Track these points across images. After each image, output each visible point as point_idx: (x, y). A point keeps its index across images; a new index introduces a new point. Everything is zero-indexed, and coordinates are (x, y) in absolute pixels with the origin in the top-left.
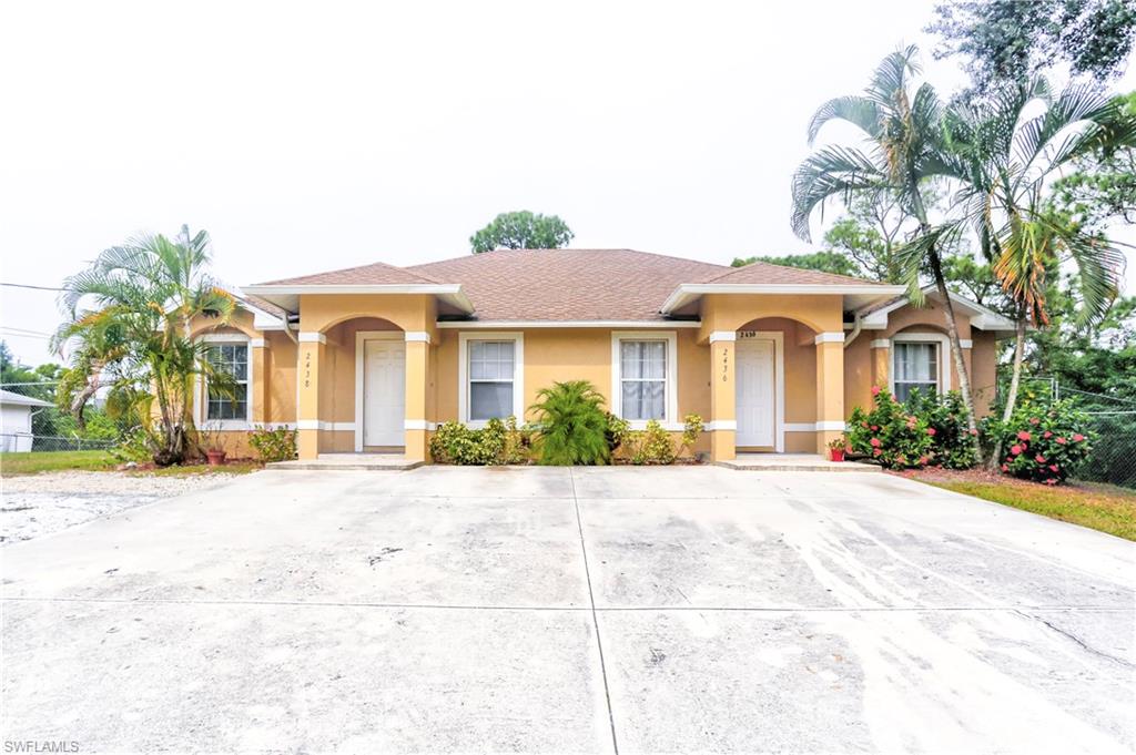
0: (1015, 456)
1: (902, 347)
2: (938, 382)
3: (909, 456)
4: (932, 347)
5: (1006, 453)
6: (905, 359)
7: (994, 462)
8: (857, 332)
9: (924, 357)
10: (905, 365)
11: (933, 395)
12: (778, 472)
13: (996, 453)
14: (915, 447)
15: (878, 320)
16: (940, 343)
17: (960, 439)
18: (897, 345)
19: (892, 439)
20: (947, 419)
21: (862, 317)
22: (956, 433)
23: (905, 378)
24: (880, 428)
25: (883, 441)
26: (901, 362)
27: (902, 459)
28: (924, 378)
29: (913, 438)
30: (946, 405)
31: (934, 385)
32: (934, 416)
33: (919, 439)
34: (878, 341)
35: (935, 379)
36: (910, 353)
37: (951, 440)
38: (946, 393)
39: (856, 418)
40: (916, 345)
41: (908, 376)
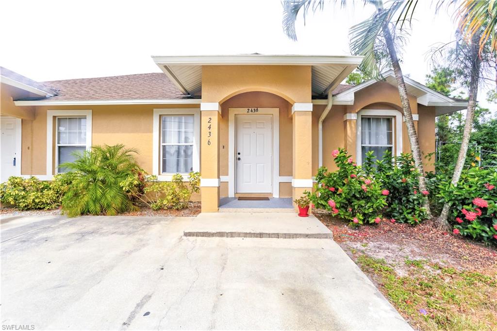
0: (469, 222)
1: (367, 120)
2: (393, 145)
3: (364, 214)
4: (389, 120)
5: (455, 214)
6: (370, 129)
7: (443, 219)
8: (329, 107)
9: (383, 127)
10: (370, 133)
11: (389, 156)
12: (225, 239)
13: (445, 212)
14: (369, 207)
15: (347, 98)
16: (395, 117)
17: (412, 198)
18: (363, 118)
19: (348, 200)
20: (400, 181)
21: (333, 96)
22: (407, 191)
23: (370, 143)
24: (337, 189)
25: (340, 202)
26: (367, 131)
27: (358, 219)
28: (384, 143)
29: (368, 199)
30: (398, 166)
31: (390, 149)
32: (388, 176)
33: (373, 200)
34: (348, 114)
35: (391, 144)
36: (373, 125)
37: (404, 199)
38: (399, 154)
39: (321, 177)
40: (378, 119)
41: (372, 142)
